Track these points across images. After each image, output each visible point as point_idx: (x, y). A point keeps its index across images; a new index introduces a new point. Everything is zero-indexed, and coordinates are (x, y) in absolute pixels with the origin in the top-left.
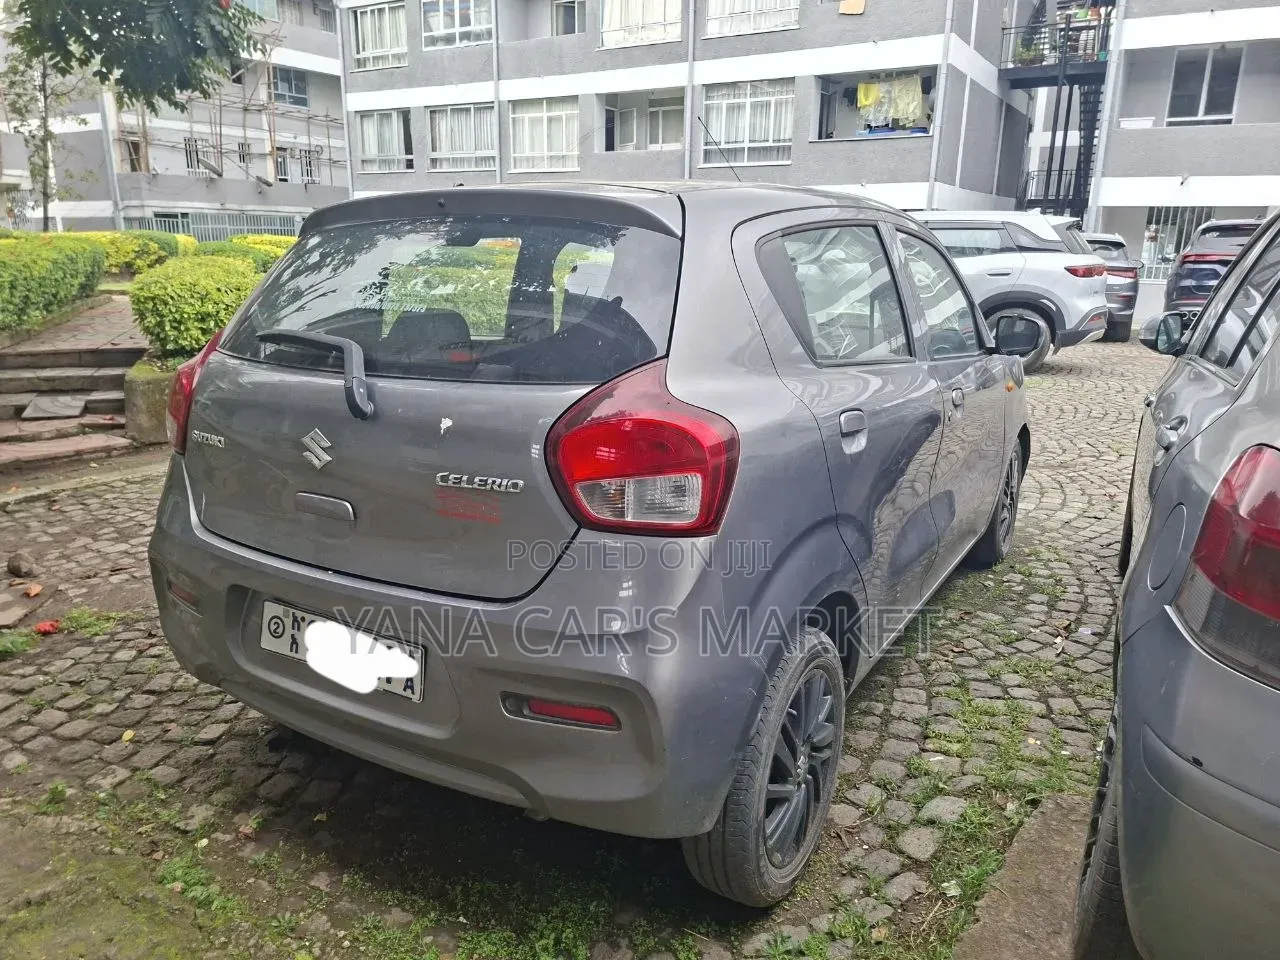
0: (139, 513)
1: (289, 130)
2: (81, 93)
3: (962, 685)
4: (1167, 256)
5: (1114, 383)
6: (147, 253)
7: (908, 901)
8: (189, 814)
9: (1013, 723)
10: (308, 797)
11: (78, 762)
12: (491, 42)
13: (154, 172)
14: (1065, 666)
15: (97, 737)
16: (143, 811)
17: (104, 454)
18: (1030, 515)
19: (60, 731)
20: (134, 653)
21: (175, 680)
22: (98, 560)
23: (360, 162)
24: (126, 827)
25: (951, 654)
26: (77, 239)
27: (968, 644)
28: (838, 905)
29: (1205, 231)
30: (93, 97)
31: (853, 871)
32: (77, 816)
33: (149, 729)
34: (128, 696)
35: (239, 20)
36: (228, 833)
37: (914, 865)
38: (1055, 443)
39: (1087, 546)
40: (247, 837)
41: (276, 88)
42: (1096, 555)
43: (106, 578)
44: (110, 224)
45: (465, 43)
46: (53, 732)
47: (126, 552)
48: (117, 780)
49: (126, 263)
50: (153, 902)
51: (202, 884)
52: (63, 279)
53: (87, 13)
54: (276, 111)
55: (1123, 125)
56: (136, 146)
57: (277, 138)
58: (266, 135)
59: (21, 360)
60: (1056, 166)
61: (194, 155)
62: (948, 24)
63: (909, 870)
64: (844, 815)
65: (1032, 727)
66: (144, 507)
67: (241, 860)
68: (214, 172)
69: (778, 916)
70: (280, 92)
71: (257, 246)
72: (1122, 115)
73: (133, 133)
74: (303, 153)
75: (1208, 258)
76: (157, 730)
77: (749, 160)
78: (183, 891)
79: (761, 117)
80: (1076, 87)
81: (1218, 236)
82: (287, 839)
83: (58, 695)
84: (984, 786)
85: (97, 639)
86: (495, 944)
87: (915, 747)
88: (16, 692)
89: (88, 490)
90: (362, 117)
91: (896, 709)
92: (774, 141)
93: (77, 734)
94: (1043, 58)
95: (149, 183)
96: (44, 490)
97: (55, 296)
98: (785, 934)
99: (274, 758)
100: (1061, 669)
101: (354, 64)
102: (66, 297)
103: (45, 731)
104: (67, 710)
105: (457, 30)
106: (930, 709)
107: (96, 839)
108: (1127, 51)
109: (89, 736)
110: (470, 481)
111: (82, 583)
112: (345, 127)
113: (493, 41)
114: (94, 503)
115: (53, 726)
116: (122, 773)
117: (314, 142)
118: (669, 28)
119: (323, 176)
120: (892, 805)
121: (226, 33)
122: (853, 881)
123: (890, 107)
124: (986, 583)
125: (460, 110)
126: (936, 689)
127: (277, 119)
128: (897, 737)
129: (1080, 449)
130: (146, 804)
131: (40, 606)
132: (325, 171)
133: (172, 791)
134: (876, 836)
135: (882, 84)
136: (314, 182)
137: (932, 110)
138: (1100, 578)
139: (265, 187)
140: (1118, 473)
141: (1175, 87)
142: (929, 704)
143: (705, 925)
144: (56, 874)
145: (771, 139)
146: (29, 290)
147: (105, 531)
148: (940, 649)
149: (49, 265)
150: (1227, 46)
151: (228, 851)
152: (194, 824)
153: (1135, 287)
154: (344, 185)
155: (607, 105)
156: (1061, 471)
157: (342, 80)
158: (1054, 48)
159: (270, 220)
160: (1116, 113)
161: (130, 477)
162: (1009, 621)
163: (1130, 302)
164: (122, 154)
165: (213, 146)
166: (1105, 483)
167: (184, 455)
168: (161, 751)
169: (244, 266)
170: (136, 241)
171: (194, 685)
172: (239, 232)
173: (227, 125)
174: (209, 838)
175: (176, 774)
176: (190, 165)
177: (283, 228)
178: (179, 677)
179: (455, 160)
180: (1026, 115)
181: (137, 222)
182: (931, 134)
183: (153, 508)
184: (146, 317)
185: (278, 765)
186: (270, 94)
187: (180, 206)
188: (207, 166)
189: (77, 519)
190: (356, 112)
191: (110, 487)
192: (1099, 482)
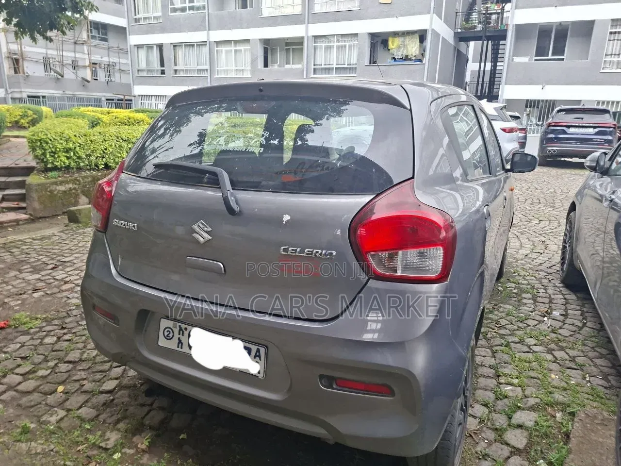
0: (42, 257)
1: (98, 54)
3: (508, 345)
6: (26, 116)
8: (106, 438)
9: (540, 366)
10: (175, 423)
11: (33, 406)
12: (205, 11)
13: (27, 74)
14: (555, 333)
15: (42, 391)
16: (78, 437)
17: (15, 223)
19: (20, 388)
20: (55, 339)
21: (82, 354)
22: (24, 285)
23: (137, 71)
24: (70, 447)
25: (496, 328)
27: (503, 322)
29: (559, 111)
31: (485, 457)
32: (39, 442)
33: (72, 384)
34: (56, 365)
36: (133, 449)
37: (517, 451)
39: (540, 267)
40: (143, 451)
41: (91, 33)
42: (546, 272)
43: (31, 295)
44: (3, 101)
45: (191, 12)
46: (16, 388)
47: (39, 279)
48: (59, 417)
49: (16, 121)
54: (92, 44)
55: (515, 60)
56: (17, 61)
57: (93, 58)
58: (87, 57)
60: (481, 80)
61: (48, 66)
62: (432, 9)
63: (515, 455)
64: (470, 423)
65: (551, 368)
66: (45, 253)
67: (142, 465)
68: (59, 75)
70: (93, 34)
71: (88, 113)
72: (514, 55)
73: (15, 54)
74: (106, 66)
75: (560, 124)
76: (77, 385)
77: (335, 74)
79: (342, 54)
80: (490, 42)
81: (565, 114)
82: (167, 451)
83: (14, 366)
84: (541, 404)
85: (32, 331)
87: (495, 381)
89: (12, 244)
90: (138, 48)
91: (478, 360)
92: (348, 64)
93: (30, 389)
94: (475, 27)
95: (25, 80)
99: (149, 400)
100: (553, 335)
101: (133, 21)
103: (10, 388)
104: (22, 375)
105: (187, 5)
106: (495, 360)
107: (54, 456)
108: (516, 25)
109: (37, 390)
110: (302, 251)
111: (17, 297)
112: (129, 52)
113: (206, 11)
114: (16, 251)
115: (15, 384)
116: (62, 413)
117: (112, 60)
118: (295, 7)
119: (117, 78)
120: (494, 416)
122: (487, 462)
123: (404, 49)
124: (499, 288)
125: (190, 45)
126: (495, 348)
127: (92, 48)
128: (484, 376)
129: (519, 217)
130: (79, 432)
132: (117, 75)
133: (93, 423)
134: (491, 435)
135: (400, 38)
136: (111, 81)
137: (424, 51)
138: (553, 285)
139: (86, 82)
141: (538, 43)
142: (494, 357)
145: (346, 64)
147: (25, 267)
148: (489, 325)
150: (562, 23)
151: (134, 460)
152: (110, 444)
153: (525, 138)
154: (129, 83)
155: (264, 45)
157: (127, 29)
158: (480, 22)
159: (89, 100)
160: (511, 54)
161: (34, 236)
162: (517, 309)
163: (523, 145)
164: (9, 65)
165: (58, 61)
166: (537, 235)
167: (105, 233)
168: (82, 398)
169: (84, 123)
170: (20, 110)
171: (94, 357)
172: (74, 106)
173: (66, 51)
174: (121, 452)
175: (92, 413)
176: (46, 70)
177: (96, 104)
178: (84, 352)
179: (186, 71)
180: (466, 55)
181: (18, 100)
182: (424, 63)
183: (50, 254)
184: (36, 150)
185: (152, 404)
186: (88, 36)
187: (41, 92)
188: (56, 72)
189: (8, 260)
190: (135, 45)
191: (24, 242)
192: (534, 234)
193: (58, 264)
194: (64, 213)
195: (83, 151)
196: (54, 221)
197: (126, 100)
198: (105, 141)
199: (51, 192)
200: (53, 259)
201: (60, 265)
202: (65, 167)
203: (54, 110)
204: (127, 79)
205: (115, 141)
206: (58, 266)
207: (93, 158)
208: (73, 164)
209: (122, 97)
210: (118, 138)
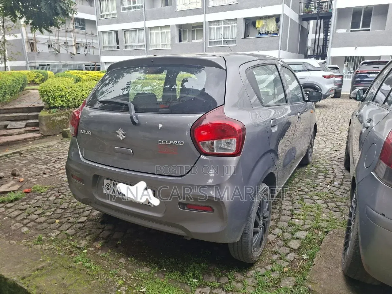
0: (48, 156)
1: (79, 38)
2: (15, 27)
3: (302, 200)
4: (351, 71)
5: (338, 110)
6: (39, 77)
7: (293, 260)
8: (80, 243)
9: (318, 210)
10: (115, 236)
11: (43, 229)
13: (38, 52)
14: (331, 193)
15: (48, 222)
16: (66, 243)
17: (33, 139)
18: (316, 150)
19: (37, 221)
20: (55, 197)
21: (69, 205)
22: (39, 171)
23: (103, 47)
24: (62, 247)
25: (298, 191)
26: (18, 73)
27: (302, 188)
28: (272, 262)
29: (363, 64)
30: (19, 28)
31: (276, 253)
32: (47, 245)
33: (63, 219)
34: (55, 210)
35: (69, 4)
36: (93, 248)
37: (293, 250)
38: (321, 128)
39: (334, 159)
40: (98, 249)
41: (76, 25)
42: (337, 161)
43: (42, 176)
44: (25, 68)
45: (135, 10)
46: (35, 221)
47: (46, 168)
48: (57, 234)
49: (33, 80)
50: (74, 268)
51: (87, 262)
52: (15, 86)
53: (21, 3)
54: (76, 32)
55: (337, 32)
56: (32, 43)
57: (76, 40)
58: (73, 39)
59: (5, 111)
60: (317, 44)
61: (51, 46)
62: (284, 1)
63: (292, 252)
64: (271, 237)
65: (324, 211)
66: (50, 155)
67: (97, 255)
68: (57, 51)
69: (256, 266)
70: (77, 26)
71: (74, 74)
72: (337, 29)
73: (32, 40)
74: (84, 45)
75: (364, 72)
76: (66, 219)
77: (223, 44)
78: (82, 264)
79: (227, 31)
80: (322, 20)
81: (367, 65)
82: (110, 249)
83: (34, 210)
84: (312, 228)
85: (43, 194)
86: (176, 276)
87: (290, 218)
88: (21, 210)
89: (32, 150)
90: (103, 33)
91: (283, 207)
92: (231, 38)
93: (42, 221)
94: (312, 11)
95: (37, 55)
96: (18, 150)
97: (13, 91)
98: (259, 271)
99: (102, 226)
100: (330, 194)
101: (100, 17)
102: (16, 91)
103: (32, 221)
104: (38, 215)
105: (132, 5)
106: (293, 207)
107: (54, 251)
108: (338, 9)
109: (46, 222)
110: (168, 142)
111: (35, 177)
112: (98, 36)
113: (143, 9)
114: (34, 154)
115: (34, 219)
116: (58, 232)
117: (88, 41)
118: (198, 4)
119: (91, 52)
120: (285, 234)
121: (65, 8)
122: (276, 256)
123: (266, 27)
124: (306, 170)
125: (134, 30)
126: (294, 201)
127: (76, 34)
128: (284, 215)
129: (329, 130)
130: (66, 241)
131: (24, 185)
132: (91, 50)
133: (74, 237)
134: (281, 243)
135: (264, 20)
136: (88, 54)
137: (279, 28)
138: (339, 168)
139: (72, 55)
140: (341, 137)
141: (353, 19)
142: (293, 205)
143: (235, 269)
144: (44, 261)
146: (6, 89)
147: (39, 162)
148: (294, 190)
149: (12, 81)
150: (369, 7)
151: (93, 253)
152: (82, 246)
153: (342, 81)
154: (98, 55)
155: (179, 28)
156: (324, 137)
157: (96, 21)
158: (315, 8)
159: (75, 66)
160: (335, 28)
161: (44, 146)
162: (313, 181)
163: (340, 86)
164: (28, 46)
165: (56, 43)
166: (337, 140)
167: (77, 137)
168: (68, 225)
169: (71, 80)
170: (35, 73)
171: (75, 206)
172: (66, 70)
173: (60, 36)
174: (87, 249)
175: (74, 232)
176: (49, 49)
177: (79, 68)
178: (70, 204)
179: (132, 46)
180: (307, 29)
181: (34, 67)
182: (279, 35)
183: (52, 155)
184: (44, 97)
185: (104, 228)
186: (74, 27)
187: (47, 62)
188: (55, 49)
189: (30, 159)
190: (101, 32)
191: (38, 149)
192: (336, 140)
193: (56, 160)
194: (60, 133)
195: (70, 97)
196: (54, 137)
197: (97, 65)
198: (83, 90)
199: (53, 120)
200: (54, 157)
201: (58, 161)
202: (61, 106)
203: (55, 73)
204: (97, 52)
205: (89, 90)
206: (57, 161)
207: (76, 101)
208: (65, 104)
209: (94, 63)
210: (90, 88)
